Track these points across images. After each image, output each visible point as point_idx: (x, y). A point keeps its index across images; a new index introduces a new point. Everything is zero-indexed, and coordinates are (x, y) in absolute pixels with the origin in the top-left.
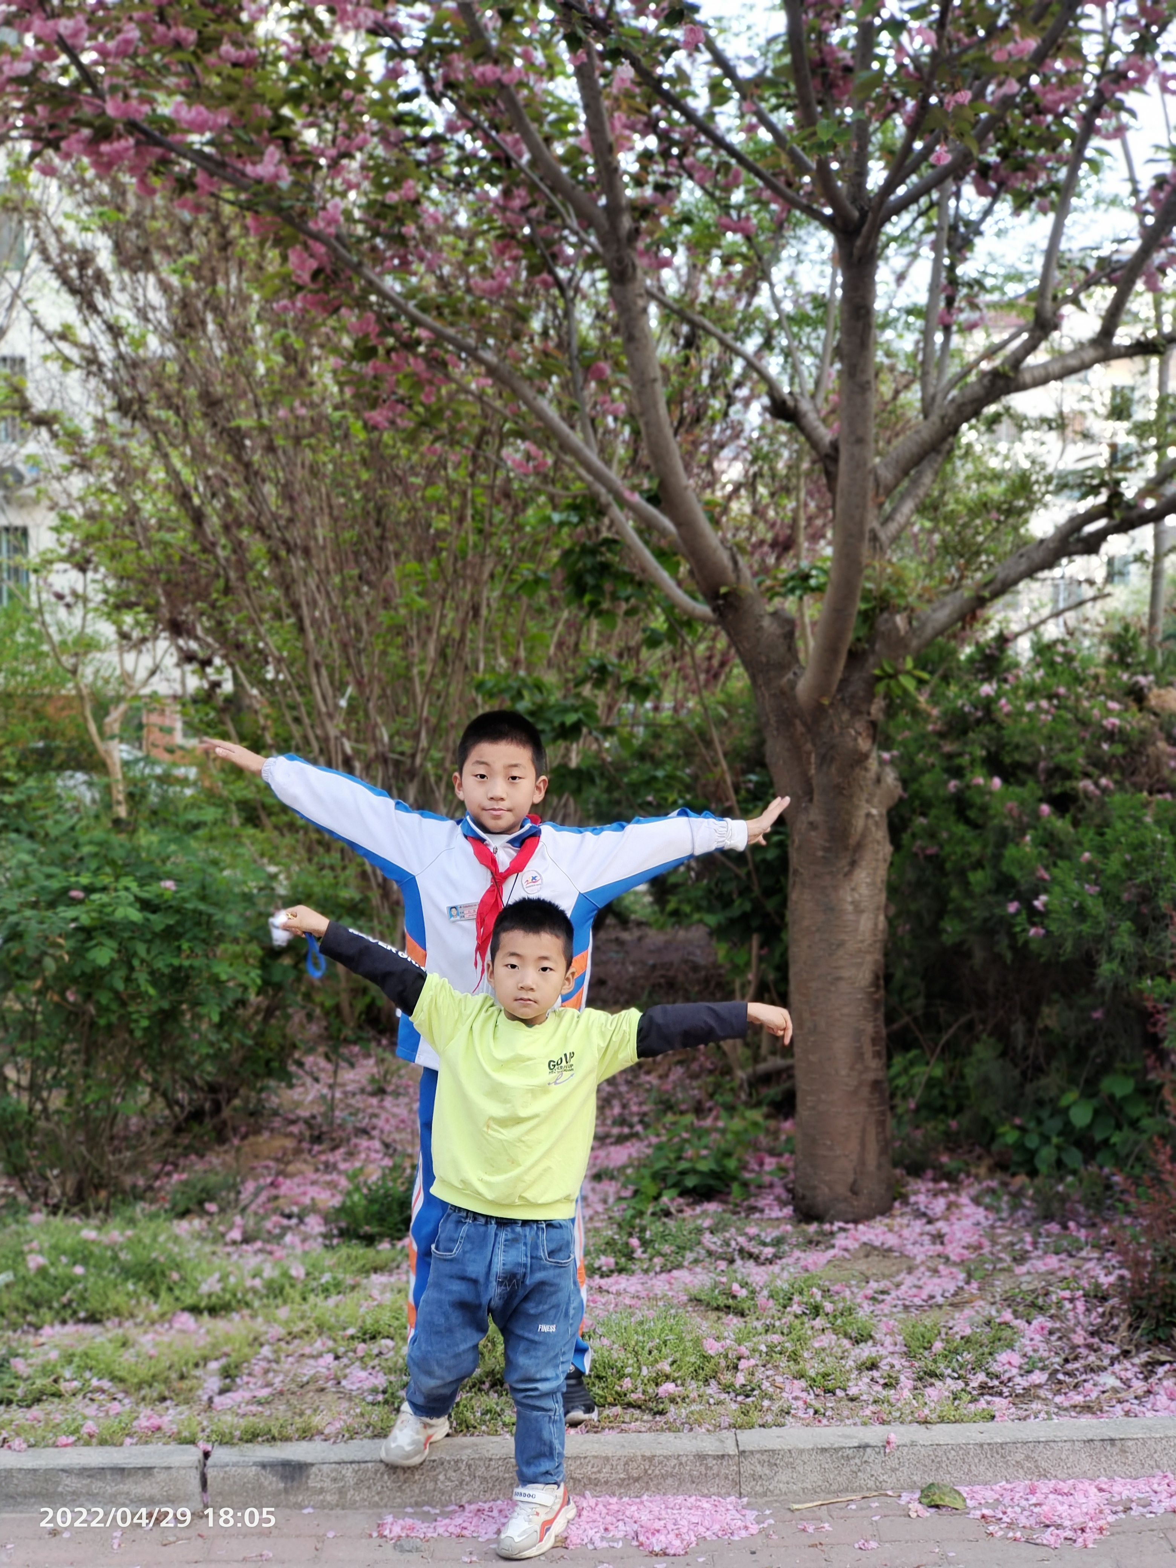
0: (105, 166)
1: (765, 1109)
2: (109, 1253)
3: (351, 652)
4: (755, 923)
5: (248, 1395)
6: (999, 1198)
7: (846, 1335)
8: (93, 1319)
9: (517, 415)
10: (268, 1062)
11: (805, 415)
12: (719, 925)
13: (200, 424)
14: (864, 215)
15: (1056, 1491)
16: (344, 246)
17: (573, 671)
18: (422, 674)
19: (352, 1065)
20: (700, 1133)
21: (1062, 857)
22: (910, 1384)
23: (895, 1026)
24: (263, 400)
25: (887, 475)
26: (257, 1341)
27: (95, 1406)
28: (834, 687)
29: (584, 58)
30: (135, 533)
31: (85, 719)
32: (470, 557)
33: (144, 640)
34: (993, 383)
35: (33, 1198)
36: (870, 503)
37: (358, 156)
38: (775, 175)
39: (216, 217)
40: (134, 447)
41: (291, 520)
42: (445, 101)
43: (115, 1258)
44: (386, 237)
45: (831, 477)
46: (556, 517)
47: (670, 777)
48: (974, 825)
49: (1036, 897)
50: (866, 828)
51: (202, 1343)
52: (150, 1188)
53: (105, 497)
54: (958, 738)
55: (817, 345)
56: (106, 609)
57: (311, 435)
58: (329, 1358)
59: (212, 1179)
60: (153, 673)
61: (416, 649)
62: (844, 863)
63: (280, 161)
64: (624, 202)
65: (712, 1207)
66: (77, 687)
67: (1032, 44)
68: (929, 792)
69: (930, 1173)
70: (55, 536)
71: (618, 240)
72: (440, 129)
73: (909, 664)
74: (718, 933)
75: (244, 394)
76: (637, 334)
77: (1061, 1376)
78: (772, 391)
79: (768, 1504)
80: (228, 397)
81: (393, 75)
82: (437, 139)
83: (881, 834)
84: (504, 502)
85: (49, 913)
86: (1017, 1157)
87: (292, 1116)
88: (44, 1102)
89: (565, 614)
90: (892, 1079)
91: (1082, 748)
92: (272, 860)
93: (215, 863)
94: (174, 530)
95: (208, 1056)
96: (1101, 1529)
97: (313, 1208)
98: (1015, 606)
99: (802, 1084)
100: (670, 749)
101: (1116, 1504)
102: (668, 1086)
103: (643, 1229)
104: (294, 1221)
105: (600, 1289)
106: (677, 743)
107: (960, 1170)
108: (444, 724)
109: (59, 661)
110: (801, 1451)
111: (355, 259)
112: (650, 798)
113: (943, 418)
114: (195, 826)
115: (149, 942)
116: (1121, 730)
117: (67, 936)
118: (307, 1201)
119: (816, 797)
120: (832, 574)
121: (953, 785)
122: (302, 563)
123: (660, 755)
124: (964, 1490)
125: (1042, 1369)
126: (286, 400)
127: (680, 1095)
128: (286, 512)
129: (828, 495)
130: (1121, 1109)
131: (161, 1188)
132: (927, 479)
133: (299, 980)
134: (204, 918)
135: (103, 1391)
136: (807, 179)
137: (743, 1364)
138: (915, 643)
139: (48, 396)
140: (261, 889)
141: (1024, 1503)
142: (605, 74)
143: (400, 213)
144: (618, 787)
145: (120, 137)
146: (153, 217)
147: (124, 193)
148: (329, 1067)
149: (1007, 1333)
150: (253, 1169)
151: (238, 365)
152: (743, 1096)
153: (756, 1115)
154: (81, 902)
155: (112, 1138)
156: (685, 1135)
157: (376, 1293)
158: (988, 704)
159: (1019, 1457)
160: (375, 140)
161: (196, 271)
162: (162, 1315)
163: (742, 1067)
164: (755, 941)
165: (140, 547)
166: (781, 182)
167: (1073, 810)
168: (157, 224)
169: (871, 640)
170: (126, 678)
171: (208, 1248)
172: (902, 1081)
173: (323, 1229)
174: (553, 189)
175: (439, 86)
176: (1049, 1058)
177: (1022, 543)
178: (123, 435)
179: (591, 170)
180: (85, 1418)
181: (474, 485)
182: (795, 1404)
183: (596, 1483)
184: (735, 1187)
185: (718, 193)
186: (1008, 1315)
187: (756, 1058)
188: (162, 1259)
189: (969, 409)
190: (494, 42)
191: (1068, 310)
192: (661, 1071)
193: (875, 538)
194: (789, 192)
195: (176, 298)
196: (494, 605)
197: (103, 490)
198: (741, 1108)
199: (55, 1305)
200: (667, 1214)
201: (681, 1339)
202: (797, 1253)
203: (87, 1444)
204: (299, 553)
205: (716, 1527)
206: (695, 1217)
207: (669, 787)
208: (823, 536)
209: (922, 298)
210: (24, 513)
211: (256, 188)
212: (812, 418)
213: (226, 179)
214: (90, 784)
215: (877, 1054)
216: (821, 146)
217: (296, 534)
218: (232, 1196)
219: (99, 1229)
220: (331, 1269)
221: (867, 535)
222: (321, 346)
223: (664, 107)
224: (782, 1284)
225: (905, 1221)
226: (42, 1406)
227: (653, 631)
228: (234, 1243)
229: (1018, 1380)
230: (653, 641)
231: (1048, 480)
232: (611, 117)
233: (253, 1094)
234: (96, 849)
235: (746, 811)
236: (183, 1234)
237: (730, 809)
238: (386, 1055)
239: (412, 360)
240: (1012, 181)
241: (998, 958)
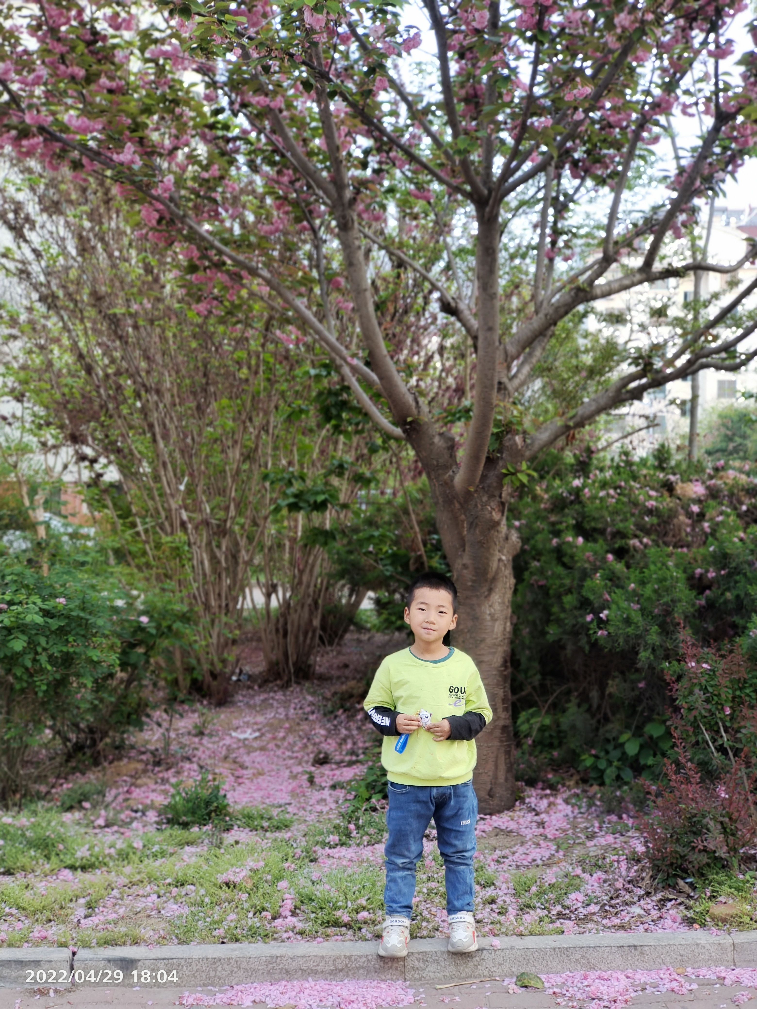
0: (24, 154)
2: (20, 832)
3: (187, 455)
5: (102, 918)
6: (581, 800)
8: (8, 872)
10: (129, 715)
11: (463, 312)
13: (91, 311)
14: (490, 191)
15: (600, 978)
16: (175, 204)
18: (231, 470)
19: (182, 717)
21: (618, 587)
22: (515, 912)
23: (519, 696)
26: (110, 887)
27: (6, 924)
28: (478, 480)
30: (50, 379)
31: (22, 497)
32: (262, 396)
33: (58, 447)
34: (578, 294)
36: (501, 367)
40: (50, 325)
41: (148, 372)
42: (241, 115)
43: (23, 835)
46: (314, 372)
47: (384, 536)
48: (567, 567)
49: (602, 612)
50: (498, 568)
51: (75, 887)
52: (49, 793)
53: (32, 356)
54: (559, 512)
56: (34, 427)
57: (161, 319)
58: (154, 897)
59: (89, 788)
60: (63, 467)
62: (485, 589)
63: (135, 152)
64: (347, 180)
66: (17, 476)
67: (588, 90)
68: (540, 546)
69: (540, 785)
71: (343, 205)
73: (524, 466)
75: (119, 293)
76: (355, 262)
77: (607, 908)
78: (442, 297)
79: (422, 985)
80: (108, 295)
81: (209, 98)
82: (235, 139)
83: (508, 572)
84: (285, 363)
86: (593, 775)
87: (143, 749)
89: (324, 433)
91: (633, 519)
92: (133, 587)
93: (93, 587)
94: (76, 377)
95: (87, 709)
96: (626, 1001)
97: (152, 806)
100: (387, 518)
101: (637, 986)
103: (358, 819)
104: (139, 814)
105: (329, 856)
106: (391, 515)
107: (558, 783)
108: (244, 501)
109: (6, 460)
110: (443, 953)
111: (181, 213)
112: (371, 549)
113: (546, 315)
115: (49, 636)
116: (657, 509)
118: (148, 802)
119: (467, 548)
121: (555, 541)
122: (155, 399)
123: (380, 522)
124: (543, 977)
125: (596, 904)
126: (139, 298)
128: (145, 367)
130: (657, 744)
131: (56, 793)
132: (538, 352)
133: (148, 662)
134: (83, 622)
135: (11, 915)
138: (528, 454)
141: (579, 985)
143: (211, 184)
144: (351, 542)
145: (34, 136)
148: (168, 717)
149: (577, 882)
150: (116, 782)
151: (116, 275)
154: (4, 611)
155: (23, 761)
157: (185, 857)
158: (578, 492)
159: (578, 956)
160: (197, 138)
161: (89, 216)
162: (52, 871)
165: (53, 388)
167: (626, 558)
168: (66, 186)
169: (500, 451)
170: (48, 471)
171: (83, 830)
172: (524, 727)
173: (157, 819)
175: (237, 106)
176: (613, 713)
178: (43, 316)
181: (264, 351)
182: (442, 924)
183: (316, 972)
186: (579, 871)
188: (53, 836)
189: (562, 310)
191: (624, 251)
195: (77, 233)
197: (32, 351)
200: (374, 809)
201: (375, 885)
204: (153, 393)
205: (389, 999)
207: (383, 542)
211: (120, 168)
212: (466, 314)
213: (100, 162)
214: (25, 539)
215: (505, 709)
216: (460, 152)
217: (151, 382)
218: (100, 798)
219: (14, 817)
220: (159, 843)
225: (522, 814)
228: (100, 827)
229: (581, 910)
230: (373, 449)
232: (339, 129)
233: (118, 735)
234: (15, 578)
235: (430, 558)
236: (68, 822)
237: (420, 556)
238: (205, 711)
239: (219, 275)
240: (593, 169)
241: (581, 649)
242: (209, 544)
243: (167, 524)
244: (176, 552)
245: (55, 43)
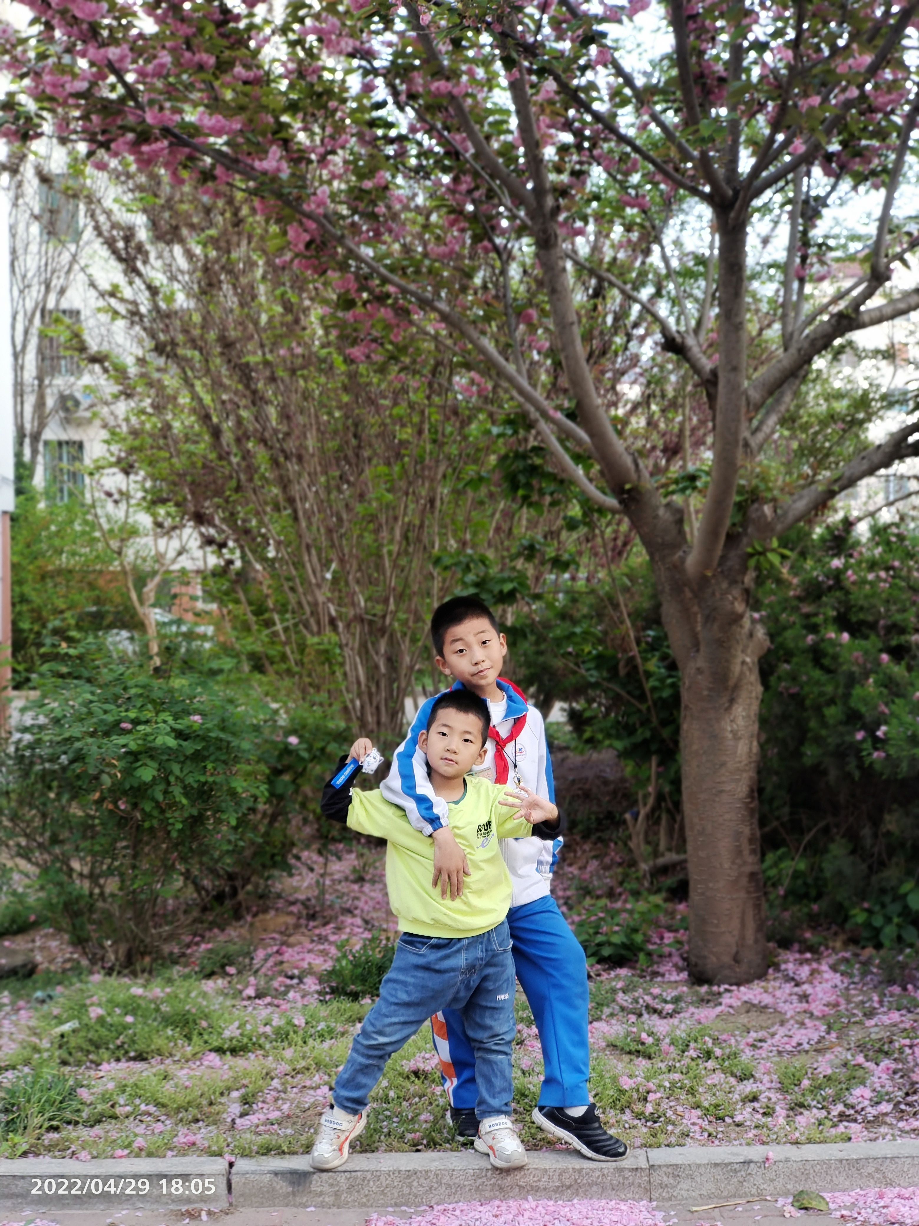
0: (145, 163)
1: (664, 894)
2: (153, 1006)
3: (335, 536)
4: (654, 747)
5: (262, 1117)
6: (852, 966)
7: (733, 1075)
8: (141, 1057)
9: (465, 352)
10: (273, 856)
11: (690, 349)
12: (626, 749)
13: (218, 361)
14: (736, 193)
15: (899, 1196)
16: (330, 222)
17: (508, 550)
18: (390, 553)
19: (339, 858)
20: (613, 914)
21: (898, 695)
22: (784, 1113)
23: (767, 829)
24: (266, 342)
25: (755, 395)
26: (268, 1076)
27: (143, 1126)
28: (716, 562)
29: (518, 75)
30: (167, 445)
31: (128, 589)
32: (427, 461)
33: (174, 528)
34: (839, 322)
35: (93, 962)
36: (743, 418)
37: (340, 152)
38: (665, 162)
39: (230, 201)
40: (167, 380)
41: (287, 434)
42: (408, 109)
43: (157, 1010)
44: (362, 215)
45: (712, 398)
46: (495, 430)
47: (586, 633)
48: (828, 671)
49: (878, 728)
50: (742, 673)
51: (226, 1077)
52: (183, 955)
53: (143, 418)
54: (814, 601)
55: (699, 294)
56: (145, 504)
57: (303, 367)
59: (232, 948)
60: (180, 554)
61: (385, 534)
62: (724, 700)
63: (281, 158)
64: (548, 185)
65: (624, 972)
66: (122, 564)
67: (868, 59)
68: (791, 645)
69: (796, 946)
70: (105, 446)
71: (544, 216)
72: (404, 131)
73: (775, 543)
74: (624, 754)
75: (251, 337)
76: (558, 288)
77: (903, 1107)
78: (665, 330)
79: (673, 1207)
80: (238, 340)
81: (368, 88)
82: (401, 138)
83: (753, 677)
84: (453, 418)
85: (105, 741)
86: (865, 934)
87: (291, 899)
88: (101, 887)
89: (502, 505)
90: (764, 872)
91: (914, 609)
92: (276, 700)
93: (231, 701)
94: (196, 442)
95: (228, 852)
97: (310, 971)
98: (855, 497)
99: (694, 876)
100: (585, 610)
102: (587, 876)
104: (295, 981)
106: (591, 606)
107: (820, 944)
108: (408, 591)
109: (108, 545)
110: (699, 1166)
111: (339, 232)
112: (570, 649)
113: (799, 350)
114: (213, 673)
115: (183, 763)
117: (120, 758)
118: (305, 965)
119: (702, 648)
120: (714, 474)
121: (810, 639)
122: (296, 468)
123: (577, 615)
124: (827, 1196)
125: (888, 1101)
126: (286, 342)
127: (596, 883)
128: (284, 428)
129: (708, 412)
131: (191, 955)
132: (787, 398)
133: (297, 791)
134: (224, 744)
135: (150, 1114)
136: (689, 165)
137: (651, 1097)
138: (779, 527)
139: (98, 340)
140: (265, 721)
141: (874, 1206)
142: (533, 86)
143: (373, 196)
144: (545, 640)
145: (157, 140)
146: (181, 201)
147: (159, 183)
148: (321, 860)
149: (860, 1073)
150: (263, 940)
151: (248, 315)
152: (646, 884)
153: (657, 899)
154: (129, 732)
155: (154, 915)
156: (602, 915)
158: (838, 575)
159: (871, 1170)
160: (354, 139)
161: (214, 242)
162: (195, 1055)
163: (645, 861)
164: (654, 761)
165: (171, 456)
166: (670, 168)
167: (907, 659)
168: (185, 207)
169: (744, 525)
170: (159, 558)
171: (229, 1003)
172: (773, 872)
173: (318, 988)
174: (493, 176)
175: (403, 98)
176: (890, 856)
177: (863, 448)
178: (159, 370)
179: (522, 160)
180: (136, 1135)
181: (430, 405)
182: (693, 1129)
183: (537, 1189)
184: (642, 956)
185: (619, 177)
186: (860, 1059)
187: (656, 854)
188: (194, 1011)
189: (820, 343)
190: (446, 63)
191: (896, 265)
192: (580, 863)
193: (746, 445)
194: (678, 176)
195: (200, 264)
196: (446, 500)
197: (143, 412)
198: (645, 893)
199: (111, 1046)
201: (601, 1076)
202: (692, 1009)
203: (138, 1156)
204: (294, 460)
205: (632, 1225)
206: (610, 980)
207: (585, 640)
208: (704, 443)
209: (781, 256)
210: (80, 430)
211: (262, 178)
212: (696, 351)
213: (239, 172)
214: (132, 639)
215: (753, 852)
216: (703, 140)
217: (291, 445)
218: (247, 961)
219: (144, 986)
220: (325, 1019)
221: (741, 443)
222: (312, 299)
223: (578, 111)
224: (681, 1033)
225: (777, 984)
226: (102, 1125)
227: (572, 518)
228: (249, 998)
229: (869, 1109)
230: (572, 525)
231: (884, 397)
232: (538, 120)
233: (261, 881)
234: (140, 691)
235: (645, 660)
236: (210, 991)
237: (633, 658)
238: (366, 851)
239: (382, 310)
240: (851, 165)
241: (848, 776)
242: (363, 645)
243: (312, 621)
244: (325, 656)
245: (179, 24)
